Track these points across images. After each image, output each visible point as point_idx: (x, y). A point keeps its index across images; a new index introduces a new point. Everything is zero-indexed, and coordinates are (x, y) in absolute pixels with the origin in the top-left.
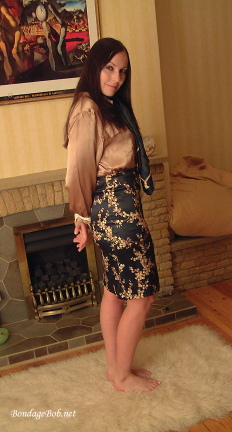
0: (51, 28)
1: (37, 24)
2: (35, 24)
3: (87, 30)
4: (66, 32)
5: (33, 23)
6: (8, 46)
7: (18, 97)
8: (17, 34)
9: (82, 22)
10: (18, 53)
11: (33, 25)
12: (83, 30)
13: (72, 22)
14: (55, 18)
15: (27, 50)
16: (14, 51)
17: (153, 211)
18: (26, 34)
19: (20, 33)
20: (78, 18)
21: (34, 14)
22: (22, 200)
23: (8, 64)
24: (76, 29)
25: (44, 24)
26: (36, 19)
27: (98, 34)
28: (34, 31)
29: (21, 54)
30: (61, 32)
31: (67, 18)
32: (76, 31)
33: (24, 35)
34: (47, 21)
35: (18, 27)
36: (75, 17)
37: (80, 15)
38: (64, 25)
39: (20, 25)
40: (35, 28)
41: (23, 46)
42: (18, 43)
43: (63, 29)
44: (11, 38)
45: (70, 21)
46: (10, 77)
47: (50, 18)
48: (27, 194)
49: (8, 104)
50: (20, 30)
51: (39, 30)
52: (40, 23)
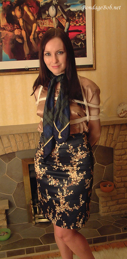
0: (59, 22)
1: (49, 19)
2: (47, 19)
3: (85, 25)
4: (69, 25)
5: (46, 18)
6: (28, 34)
7: (32, 69)
8: (35, 25)
9: (81, 19)
10: (34, 39)
11: (46, 19)
12: (82, 25)
13: (74, 19)
14: (62, 15)
15: (41, 37)
16: (31, 37)
17: (123, 156)
18: (40, 25)
19: (37, 25)
20: (79, 16)
21: (47, 12)
22: (29, 142)
23: (27, 46)
24: (77, 23)
25: (54, 19)
26: (49, 15)
27: (93, 27)
28: (46, 24)
29: (37, 40)
30: (66, 25)
31: (71, 16)
32: (77, 25)
33: (39, 26)
34: (56, 17)
35: (35, 21)
36: (77, 15)
37: (80, 14)
38: (68, 20)
39: (37, 19)
40: (47, 22)
41: (38, 34)
42: (35, 31)
43: (67, 23)
44: (30, 28)
45: (72, 18)
46: (28, 55)
47: (59, 15)
48: (32, 137)
49: (25, 74)
50: (37, 23)
51: (50, 23)
52: (51, 18)
